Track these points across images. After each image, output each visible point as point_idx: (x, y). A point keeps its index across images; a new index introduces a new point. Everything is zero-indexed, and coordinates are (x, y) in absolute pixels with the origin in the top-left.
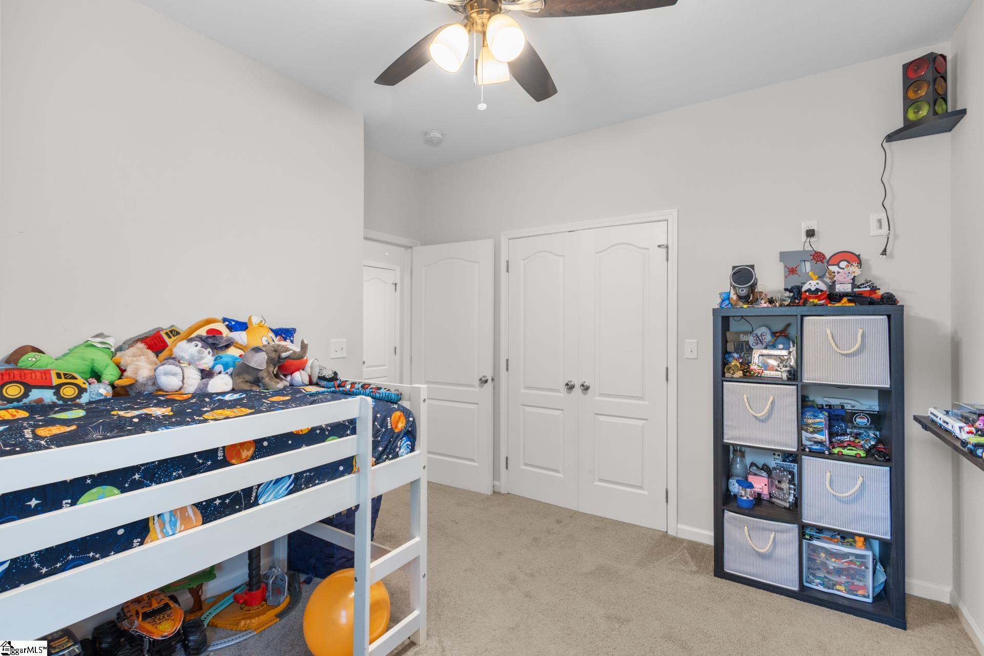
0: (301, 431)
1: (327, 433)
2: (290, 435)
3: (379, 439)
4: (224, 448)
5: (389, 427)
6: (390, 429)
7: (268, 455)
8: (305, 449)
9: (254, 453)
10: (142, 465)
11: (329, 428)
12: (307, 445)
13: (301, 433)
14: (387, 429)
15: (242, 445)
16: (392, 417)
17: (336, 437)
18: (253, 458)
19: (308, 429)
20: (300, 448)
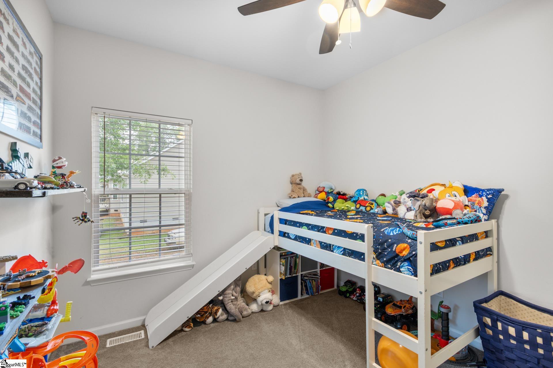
0: (349, 232)
1: (358, 237)
2: (344, 232)
3: (386, 253)
4: (327, 227)
5: (394, 250)
6: (394, 251)
7: (336, 236)
8: (347, 239)
9: (332, 233)
10: (312, 224)
11: (360, 236)
12: (349, 238)
13: (348, 232)
14: (392, 250)
15: (331, 228)
16: (399, 245)
17: (361, 240)
18: (331, 234)
19: (352, 232)
20: (346, 238)
